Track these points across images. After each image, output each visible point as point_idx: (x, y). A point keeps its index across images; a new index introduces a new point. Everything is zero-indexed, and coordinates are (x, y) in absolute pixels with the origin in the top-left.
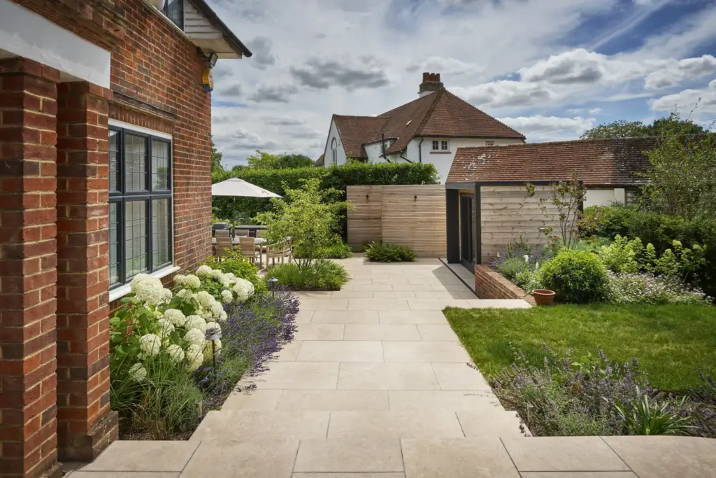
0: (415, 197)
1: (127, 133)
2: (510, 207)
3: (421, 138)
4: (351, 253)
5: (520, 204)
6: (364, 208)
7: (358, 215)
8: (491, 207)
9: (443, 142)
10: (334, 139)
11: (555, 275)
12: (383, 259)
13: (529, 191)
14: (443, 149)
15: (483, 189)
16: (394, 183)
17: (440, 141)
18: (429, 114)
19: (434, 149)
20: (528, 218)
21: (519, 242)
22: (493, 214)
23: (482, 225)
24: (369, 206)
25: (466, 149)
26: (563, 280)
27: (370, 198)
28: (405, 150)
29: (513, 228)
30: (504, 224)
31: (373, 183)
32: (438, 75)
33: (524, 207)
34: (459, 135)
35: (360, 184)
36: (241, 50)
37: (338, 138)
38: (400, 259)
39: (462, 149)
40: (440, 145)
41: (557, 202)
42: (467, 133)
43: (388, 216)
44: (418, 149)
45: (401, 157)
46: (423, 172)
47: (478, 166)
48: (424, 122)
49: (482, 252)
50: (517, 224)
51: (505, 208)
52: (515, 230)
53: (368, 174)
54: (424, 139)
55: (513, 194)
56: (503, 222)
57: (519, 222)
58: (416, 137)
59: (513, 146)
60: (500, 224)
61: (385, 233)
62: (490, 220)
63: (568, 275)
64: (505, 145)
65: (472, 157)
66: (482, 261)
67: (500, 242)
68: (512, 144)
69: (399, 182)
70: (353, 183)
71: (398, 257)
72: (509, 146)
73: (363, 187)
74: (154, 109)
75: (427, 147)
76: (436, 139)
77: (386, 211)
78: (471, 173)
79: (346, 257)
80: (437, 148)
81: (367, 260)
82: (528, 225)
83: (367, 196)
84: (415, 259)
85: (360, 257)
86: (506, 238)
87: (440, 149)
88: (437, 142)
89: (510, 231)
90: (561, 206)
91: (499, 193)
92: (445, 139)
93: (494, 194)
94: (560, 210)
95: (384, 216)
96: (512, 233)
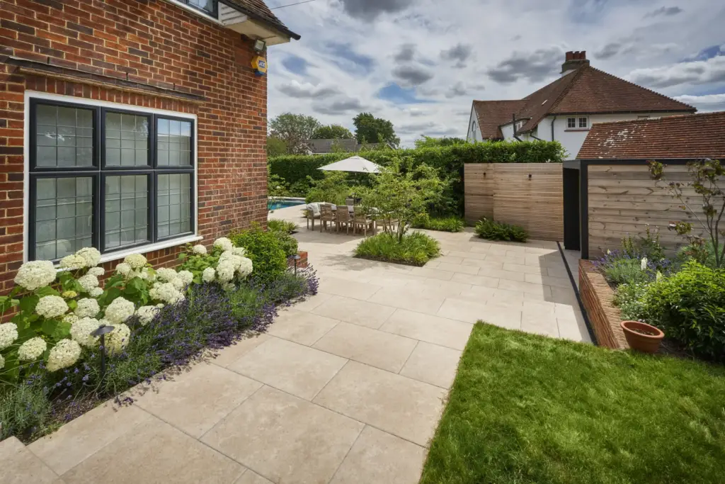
0: (530, 176)
1: (107, 111)
2: (632, 191)
3: (553, 117)
4: (463, 227)
5: (648, 188)
6: (481, 185)
7: (474, 191)
8: (603, 191)
9: (580, 120)
10: (474, 122)
11: (668, 306)
12: (490, 237)
13: (653, 172)
14: (580, 126)
15: (591, 168)
16: (512, 162)
17: (575, 118)
18: (566, 92)
19: (569, 126)
20: (662, 207)
21: (646, 237)
22: (606, 199)
23: (590, 212)
24: (487, 183)
25: (604, 124)
26: (683, 316)
27: (488, 176)
28: (535, 129)
29: (637, 219)
30: (623, 213)
31: (491, 161)
32: (584, 53)
33: (654, 193)
34: (601, 110)
35: (478, 162)
36: (287, 34)
37: (477, 121)
38: (509, 238)
39: (599, 125)
40: (577, 123)
41: (700, 190)
42: (612, 108)
43: (500, 194)
44: (550, 128)
45: (531, 136)
46: (546, 150)
47: (617, 143)
48: (559, 100)
49: (590, 245)
50: (642, 214)
51: (625, 193)
52: (639, 222)
53: (485, 153)
54: (557, 117)
55: (637, 176)
56: (620, 210)
57: (648, 211)
58: (547, 115)
59: (666, 119)
60: (617, 213)
61: (496, 210)
62: (602, 207)
63: (692, 310)
64: (656, 118)
65: (609, 133)
66: (590, 256)
67: (616, 235)
68: (664, 117)
69: (518, 160)
70: (471, 161)
71: (508, 236)
72: (662, 119)
73: (480, 165)
74: (159, 90)
75: (561, 125)
76: (571, 117)
77: (498, 189)
78: (607, 151)
79: (457, 231)
80: (574, 126)
81: (476, 236)
82: (662, 216)
83: (485, 174)
84: (527, 240)
85: (470, 232)
86: (628, 231)
87: (577, 127)
88: (574, 120)
89: (631, 222)
90: (707, 195)
91: (615, 173)
92: (583, 116)
93: (607, 175)
94: (707, 201)
95: (495, 194)
96: (635, 225)
